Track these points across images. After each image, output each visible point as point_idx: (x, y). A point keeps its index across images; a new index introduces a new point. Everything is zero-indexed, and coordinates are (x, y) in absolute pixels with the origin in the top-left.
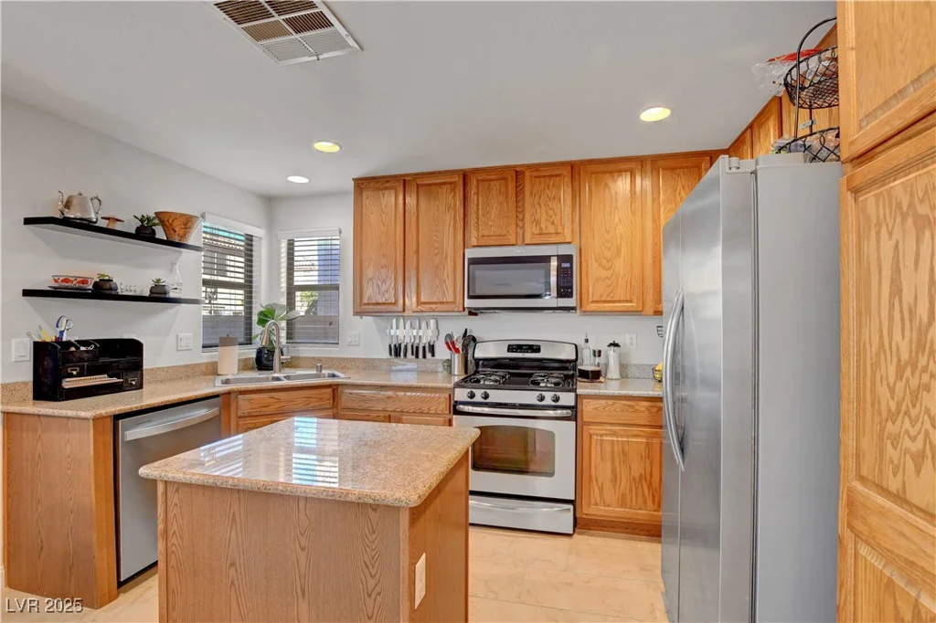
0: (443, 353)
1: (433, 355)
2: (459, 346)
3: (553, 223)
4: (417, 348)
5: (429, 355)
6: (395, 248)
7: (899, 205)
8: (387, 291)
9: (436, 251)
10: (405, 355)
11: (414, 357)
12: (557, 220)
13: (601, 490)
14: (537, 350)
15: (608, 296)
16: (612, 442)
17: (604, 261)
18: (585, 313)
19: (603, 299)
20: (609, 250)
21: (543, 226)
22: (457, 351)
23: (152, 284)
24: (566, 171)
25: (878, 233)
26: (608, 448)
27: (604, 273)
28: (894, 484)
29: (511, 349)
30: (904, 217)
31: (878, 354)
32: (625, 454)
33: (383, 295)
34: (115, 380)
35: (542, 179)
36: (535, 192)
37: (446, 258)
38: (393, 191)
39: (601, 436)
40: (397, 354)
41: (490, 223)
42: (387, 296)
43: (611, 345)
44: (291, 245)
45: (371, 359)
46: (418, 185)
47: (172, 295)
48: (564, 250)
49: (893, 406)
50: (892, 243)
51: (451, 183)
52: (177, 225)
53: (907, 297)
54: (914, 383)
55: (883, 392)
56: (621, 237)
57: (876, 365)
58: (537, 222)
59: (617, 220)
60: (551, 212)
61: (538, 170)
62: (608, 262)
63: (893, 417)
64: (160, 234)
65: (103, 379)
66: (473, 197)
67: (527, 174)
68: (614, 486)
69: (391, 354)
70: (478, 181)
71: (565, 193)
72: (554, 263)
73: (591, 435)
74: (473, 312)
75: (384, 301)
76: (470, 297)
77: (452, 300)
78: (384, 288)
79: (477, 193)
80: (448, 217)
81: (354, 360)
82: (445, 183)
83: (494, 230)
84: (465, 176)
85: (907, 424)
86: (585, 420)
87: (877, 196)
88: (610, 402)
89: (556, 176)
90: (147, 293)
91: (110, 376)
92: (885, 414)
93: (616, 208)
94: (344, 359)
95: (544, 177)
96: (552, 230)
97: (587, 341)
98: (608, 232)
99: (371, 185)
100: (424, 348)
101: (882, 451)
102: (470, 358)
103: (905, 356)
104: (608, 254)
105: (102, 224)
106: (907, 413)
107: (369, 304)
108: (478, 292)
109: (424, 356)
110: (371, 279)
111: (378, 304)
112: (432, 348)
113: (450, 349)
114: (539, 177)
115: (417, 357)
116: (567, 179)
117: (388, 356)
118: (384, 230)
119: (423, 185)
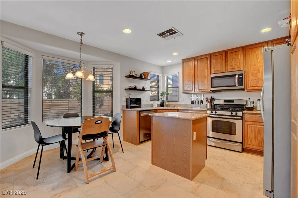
0: (205, 103)
1: (203, 104)
2: (209, 101)
3: (237, 65)
4: (198, 102)
5: (201, 103)
6: (192, 76)
9: (203, 76)
10: (195, 104)
12: (238, 64)
13: (251, 141)
14: (233, 102)
15: (255, 85)
16: (255, 127)
17: (254, 75)
18: (248, 91)
19: (254, 86)
20: (256, 71)
21: (234, 66)
22: (209, 102)
23: (142, 87)
24: (241, 50)
26: (253, 129)
27: (254, 78)
29: (225, 101)
32: (259, 131)
34: (137, 106)
35: (233, 53)
36: (231, 57)
37: (205, 78)
38: (191, 62)
39: (251, 125)
40: (193, 103)
41: (218, 67)
42: (190, 88)
43: (258, 100)
44: (167, 77)
45: (186, 105)
46: (198, 59)
47: (145, 89)
48: (240, 72)
51: (207, 57)
52: (146, 75)
56: (260, 67)
58: (232, 65)
59: (258, 62)
60: (236, 62)
61: (232, 50)
62: (255, 75)
64: (143, 77)
65: (135, 105)
66: (213, 61)
67: (229, 52)
68: (256, 139)
70: (214, 56)
71: (241, 56)
72: (237, 76)
73: (248, 124)
74: (213, 91)
76: (212, 87)
77: (207, 88)
78: (189, 86)
79: (214, 59)
80: (206, 67)
81: (182, 105)
82: (205, 58)
83: (219, 69)
84: (210, 55)
86: (246, 120)
88: (254, 115)
89: (238, 51)
90: (141, 89)
91: (137, 105)
93: (258, 58)
94: (180, 105)
95: (234, 52)
96: (236, 67)
97: (249, 99)
98: (255, 66)
99: (186, 61)
102: (213, 104)
104: (255, 72)
105: (135, 76)
107: (186, 90)
108: (214, 86)
109: (200, 104)
110: (186, 84)
111: (188, 90)
113: (207, 101)
114: (233, 52)
115: (198, 104)
116: (241, 52)
117: (191, 104)
118: (189, 71)
119: (199, 59)
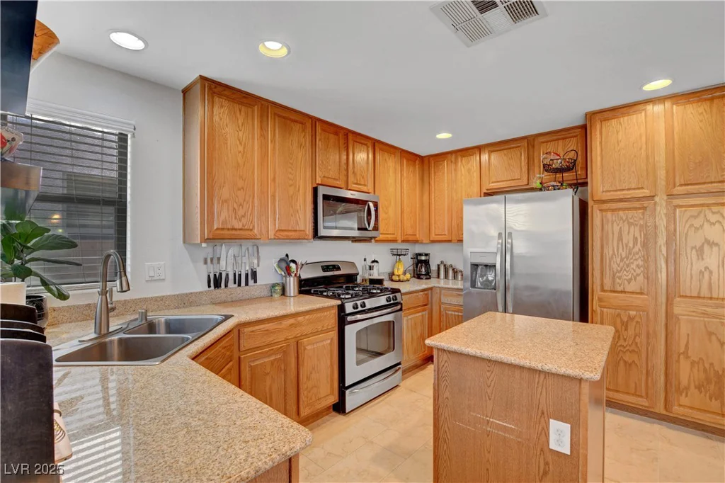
1: (255, 282)
3: (363, 178)
4: (240, 275)
5: (251, 282)
7: (622, 218)
8: (243, 216)
9: (291, 182)
10: (226, 286)
11: (236, 285)
12: (365, 176)
14: (339, 269)
15: (385, 230)
18: (377, 241)
21: (358, 178)
24: (370, 145)
25: (612, 224)
26: (410, 323)
27: (385, 216)
28: (619, 289)
29: (323, 269)
30: (624, 222)
31: (612, 256)
32: (415, 324)
33: (240, 221)
36: (354, 151)
37: (299, 191)
40: (217, 285)
41: (329, 167)
43: (373, 261)
45: (187, 295)
46: (275, 114)
49: (619, 269)
50: (619, 228)
51: (302, 123)
53: (625, 241)
54: (627, 262)
55: (615, 266)
56: (391, 194)
57: (611, 259)
58: (355, 174)
59: (390, 183)
60: (361, 170)
61: (356, 137)
62: (386, 209)
63: (619, 272)
67: (350, 137)
69: (209, 286)
75: (241, 227)
76: (324, 227)
77: (303, 228)
78: (241, 212)
79: (321, 140)
80: (300, 154)
82: (296, 121)
83: (331, 174)
85: (625, 272)
87: (612, 215)
88: (411, 295)
92: (615, 271)
93: (389, 176)
95: (359, 143)
96: (363, 182)
98: (386, 190)
99: (226, 93)
100: (247, 275)
101: (614, 282)
103: (624, 256)
104: (386, 204)
106: (625, 270)
107: (222, 229)
109: (247, 284)
110: (226, 201)
111: (233, 230)
112: (254, 274)
114: (356, 142)
115: (239, 285)
117: (207, 288)
118: (241, 148)
119: (279, 116)
